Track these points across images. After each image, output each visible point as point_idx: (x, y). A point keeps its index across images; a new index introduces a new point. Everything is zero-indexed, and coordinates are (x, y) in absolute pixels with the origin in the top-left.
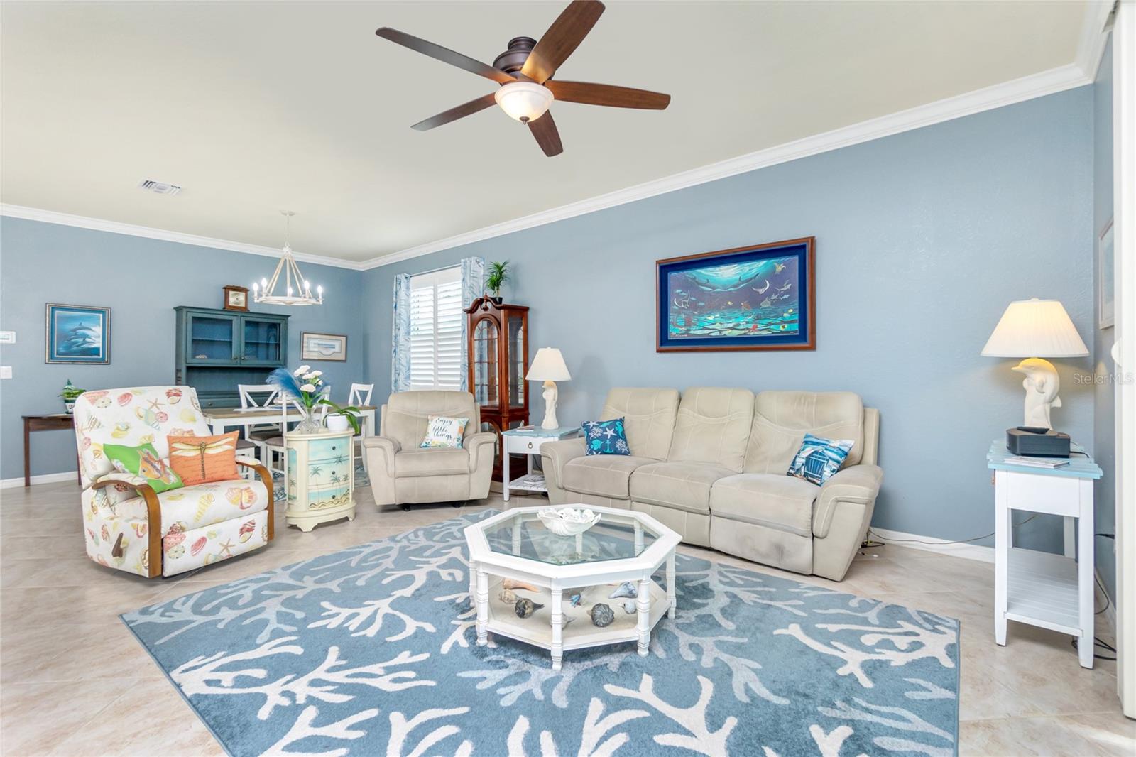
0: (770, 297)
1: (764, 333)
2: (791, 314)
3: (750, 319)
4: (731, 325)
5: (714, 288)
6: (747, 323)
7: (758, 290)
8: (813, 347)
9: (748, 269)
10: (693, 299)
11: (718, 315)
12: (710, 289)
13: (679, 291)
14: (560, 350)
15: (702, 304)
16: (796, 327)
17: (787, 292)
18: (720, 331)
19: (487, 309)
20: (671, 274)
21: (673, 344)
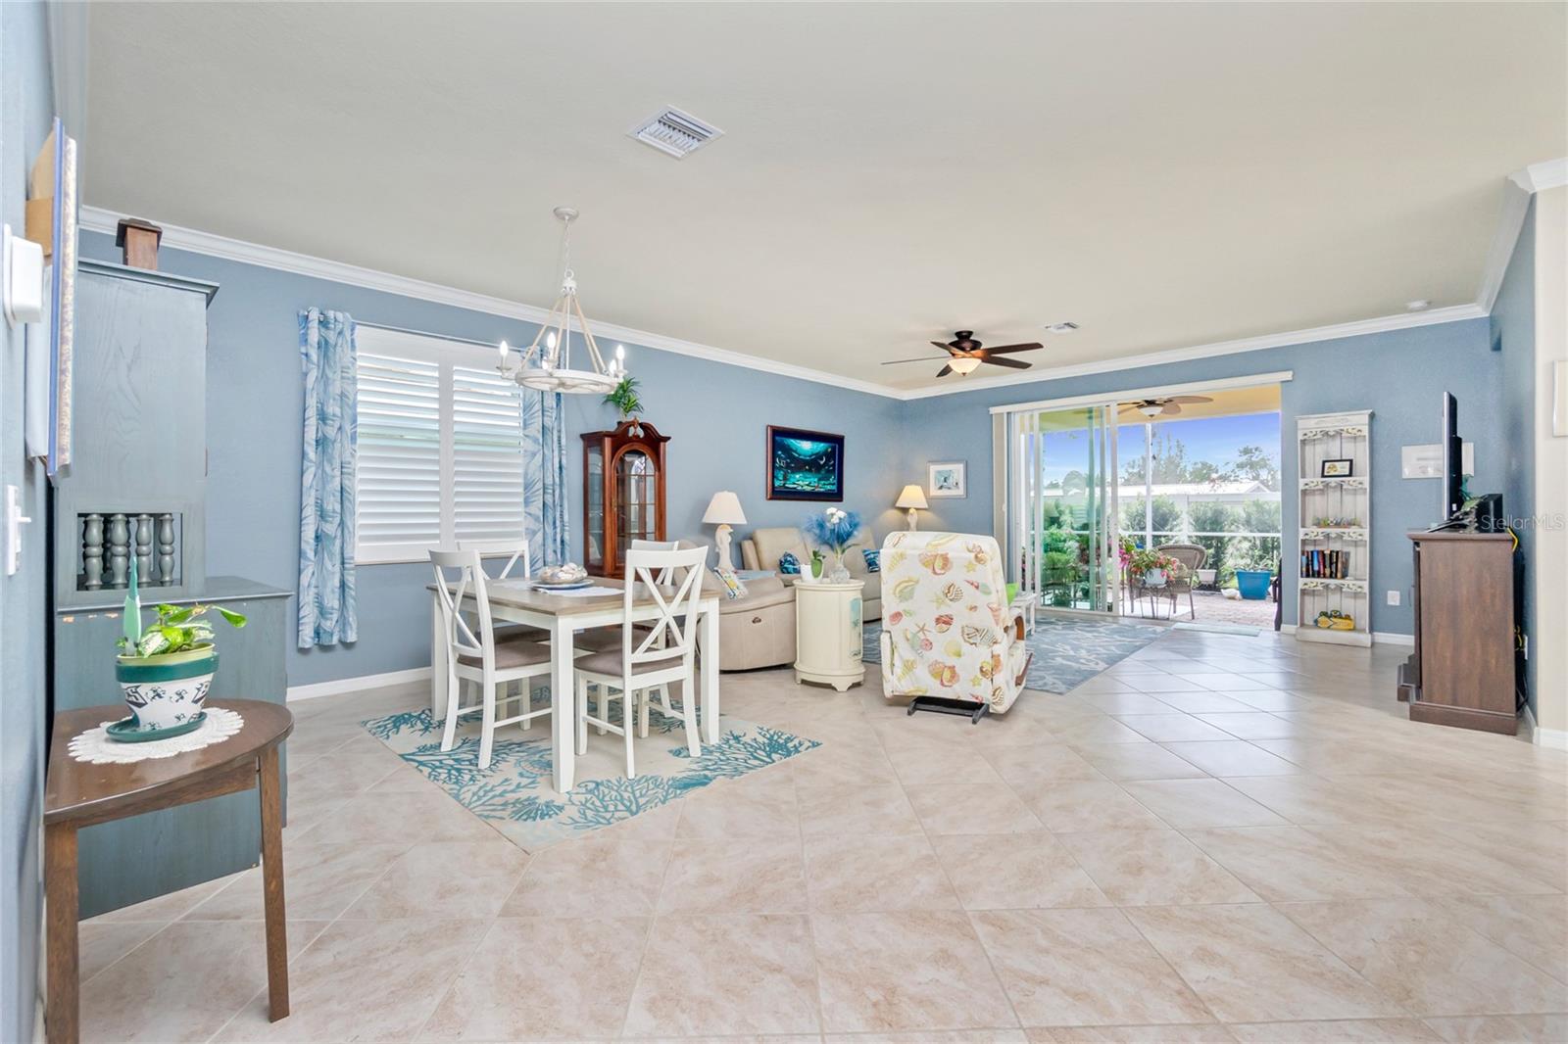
0: (825, 467)
1: (822, 490)
2: (833, 480)
3: (816, 480)
4: (807, 483)
5: (800, 455)
6: (815, 482)
7: (820, 462)
8: (841, 500)
9: (816, 446)
10: (788, 461)
11: (801, 475)
12: (797, 455)
13: (780, 453)
14: (738, 495)
15: (793, 465)
16: (834, 488)
17: (831, 466)
18: (802, 486)
19: (638, 436)
20: (777, 438)
21: (778, 494)
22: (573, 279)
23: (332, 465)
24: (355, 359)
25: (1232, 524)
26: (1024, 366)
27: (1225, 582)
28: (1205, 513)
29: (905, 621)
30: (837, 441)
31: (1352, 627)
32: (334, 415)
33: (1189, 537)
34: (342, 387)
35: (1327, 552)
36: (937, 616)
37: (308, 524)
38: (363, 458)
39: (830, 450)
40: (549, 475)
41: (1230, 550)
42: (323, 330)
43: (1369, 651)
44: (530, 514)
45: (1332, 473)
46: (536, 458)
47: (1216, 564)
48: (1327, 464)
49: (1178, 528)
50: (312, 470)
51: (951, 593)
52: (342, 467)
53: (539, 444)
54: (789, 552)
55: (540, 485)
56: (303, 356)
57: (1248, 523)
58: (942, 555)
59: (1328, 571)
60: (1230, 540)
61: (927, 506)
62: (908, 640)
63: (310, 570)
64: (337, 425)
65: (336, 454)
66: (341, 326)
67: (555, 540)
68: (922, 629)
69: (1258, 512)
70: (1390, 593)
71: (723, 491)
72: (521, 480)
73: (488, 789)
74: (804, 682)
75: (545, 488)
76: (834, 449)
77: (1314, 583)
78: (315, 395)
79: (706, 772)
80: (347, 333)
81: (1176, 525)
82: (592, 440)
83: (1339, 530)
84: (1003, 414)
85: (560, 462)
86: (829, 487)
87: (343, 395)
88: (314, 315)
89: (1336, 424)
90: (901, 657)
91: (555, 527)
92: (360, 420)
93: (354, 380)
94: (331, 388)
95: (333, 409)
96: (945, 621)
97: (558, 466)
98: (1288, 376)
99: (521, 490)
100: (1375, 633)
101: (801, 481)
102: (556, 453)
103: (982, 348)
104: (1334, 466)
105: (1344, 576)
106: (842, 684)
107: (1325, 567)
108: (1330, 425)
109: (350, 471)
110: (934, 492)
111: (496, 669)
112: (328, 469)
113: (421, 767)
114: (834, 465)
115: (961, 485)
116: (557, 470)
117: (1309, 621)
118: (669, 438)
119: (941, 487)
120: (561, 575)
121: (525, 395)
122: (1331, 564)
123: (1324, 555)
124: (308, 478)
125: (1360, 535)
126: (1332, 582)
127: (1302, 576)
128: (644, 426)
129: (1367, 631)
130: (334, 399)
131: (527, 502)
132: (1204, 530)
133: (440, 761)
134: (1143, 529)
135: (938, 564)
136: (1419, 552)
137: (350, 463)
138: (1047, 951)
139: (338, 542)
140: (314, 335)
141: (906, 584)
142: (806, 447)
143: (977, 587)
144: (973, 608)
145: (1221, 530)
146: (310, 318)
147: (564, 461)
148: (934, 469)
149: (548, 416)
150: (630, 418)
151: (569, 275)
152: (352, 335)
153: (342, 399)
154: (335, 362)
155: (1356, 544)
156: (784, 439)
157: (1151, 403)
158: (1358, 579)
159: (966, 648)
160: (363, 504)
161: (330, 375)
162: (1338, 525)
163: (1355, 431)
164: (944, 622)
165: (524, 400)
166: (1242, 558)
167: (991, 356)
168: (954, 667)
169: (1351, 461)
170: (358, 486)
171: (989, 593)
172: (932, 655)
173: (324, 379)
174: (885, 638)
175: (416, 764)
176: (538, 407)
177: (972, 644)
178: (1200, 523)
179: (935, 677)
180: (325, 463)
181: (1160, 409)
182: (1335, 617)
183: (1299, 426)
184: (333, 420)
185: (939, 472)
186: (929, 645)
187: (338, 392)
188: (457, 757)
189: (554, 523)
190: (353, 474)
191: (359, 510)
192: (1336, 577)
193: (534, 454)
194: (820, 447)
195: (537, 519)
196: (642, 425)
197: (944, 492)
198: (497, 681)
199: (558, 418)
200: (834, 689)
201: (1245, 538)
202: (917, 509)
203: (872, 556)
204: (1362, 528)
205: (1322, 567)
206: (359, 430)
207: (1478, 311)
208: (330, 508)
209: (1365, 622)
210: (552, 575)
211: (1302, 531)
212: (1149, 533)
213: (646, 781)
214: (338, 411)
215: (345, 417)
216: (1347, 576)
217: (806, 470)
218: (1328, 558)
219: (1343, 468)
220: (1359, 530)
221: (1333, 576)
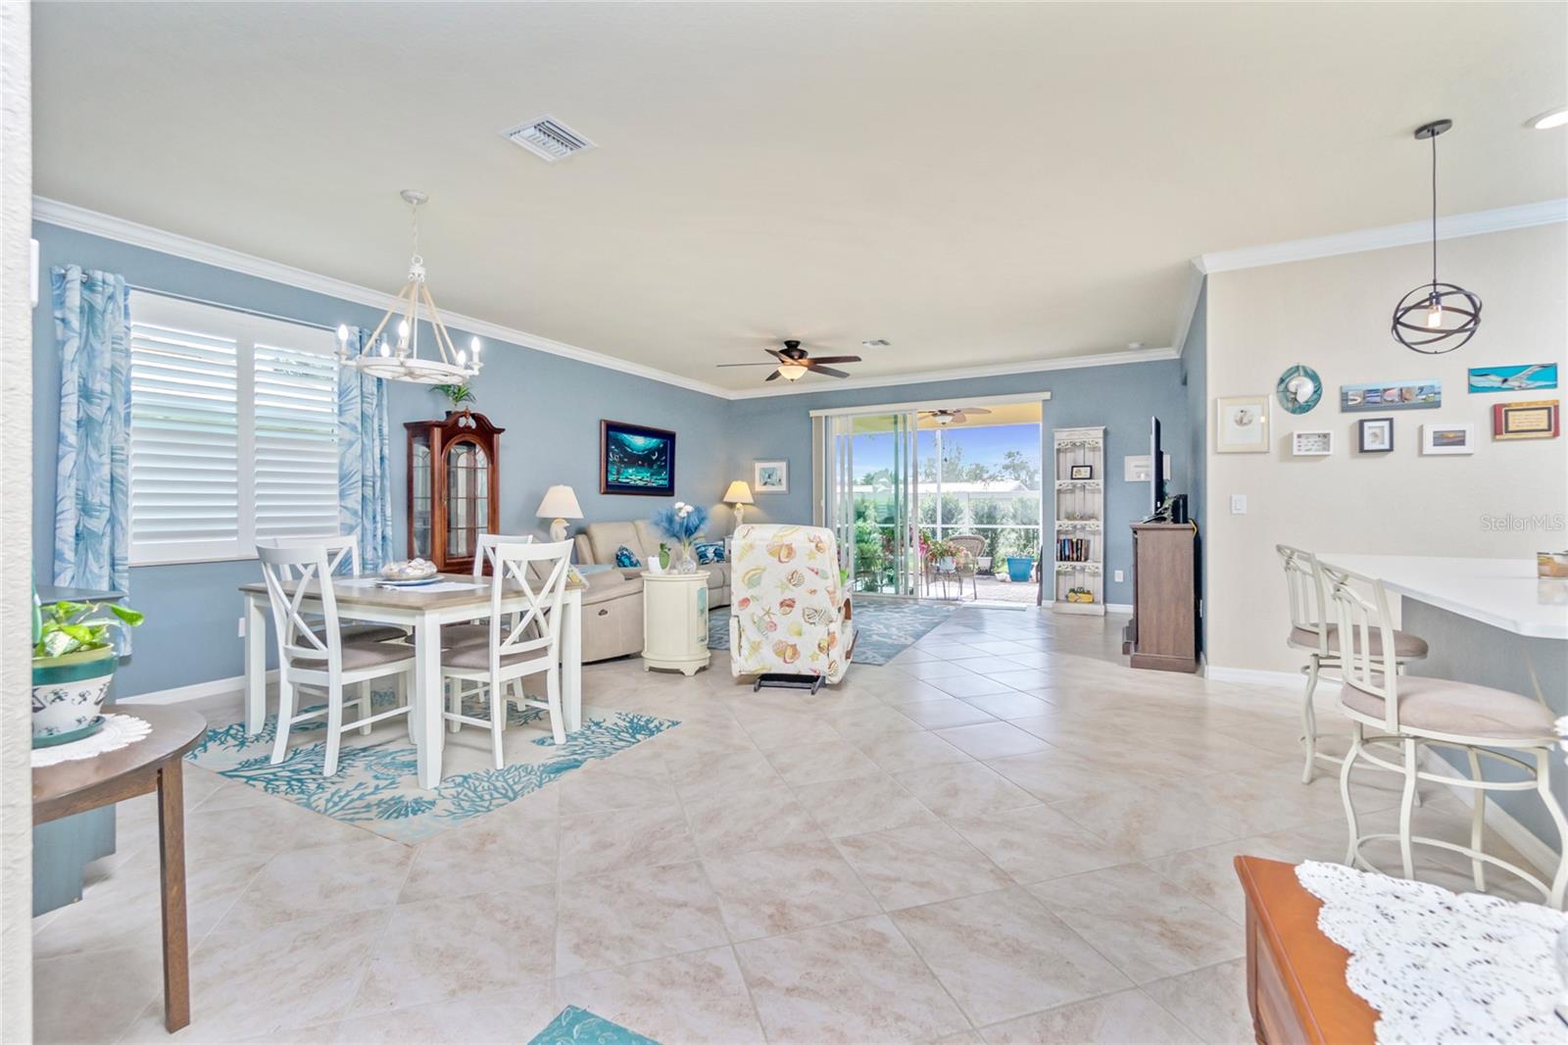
0: (657, 462)
1: (654, 485)
2: (665, 475)
3: (648, 475)
4: (640, 478)
5: (633, 450)
7: (653, 457)
8: (673, 495)
9: (648, 442)
10: (621, 455)
11: (634, 469)
12: (630, 450)
13: (613, 447)
14: (574, 489)
15: (626, 460)
16: (666, 483)
17: (663, 461)
18: (635, 481)
19: (470, 427)
20: (611, 433)
21: (612, 488)
22: (422, 266)
23: (99, 450)
24: (128, 329)
25: (1003, 518)
26: (843, 375)
27: (998, 567)
28: (983, 508)
29: (752, 606)
30: (669, 438)
31: (1092, 600)
32: (102, 393)
33: (972, 529)
34: (112, 361)
35: (1075, 540)
36: (781, 600)
37: (64, 520)
38: (136, 443)
39: (662, 446)
40: (369, 466)
41: (1001, 540)
42: (86, 293)
43: (1102, 620)
44: (345, 508)
45: (1079, 477)
46: (354, 446)
47: (991, 552)
48: (1075, 469)
49: (961, 522)
50: (73, 456)
51: (794, 578)
52: (112, 454)
53: (357, 432)
54: (624, 546)
55: (358, 477)
56: (58, 322)
57: (1014, 517)
58: (787, 545)
59: (1075, 556)
60: (1002, 531)
61: (752, 501)
62: (755, 623)
63: (69, 574)
64: (106, 404)
65: (105, 437)
66: (111, 289)
67: (375, 536)
68: (768, 613)
69: (1022, 507)
70: (1117, 572)
71: (558, 484)
72: (335, 471)
73: (342, 794)
74: (652, 669)
75: (363, 479)
76: (665, 444)
77: (1066, 565)
78: (76, 368)
79: (576, 757)
80: (120, 298)
81: (960, 519)
82: (419, 431)
83: (1083, 522)
84: (821, 417)
85: (381, 451)
86: (661, 482)
87: (113, 370)
88: (75, 275)
89: (1081, 437)
90: (748, 640)
91: (375, 522)
92: (135, 399)
93: (128, 354)
94: (97, 362)
95: (100, 385)
96: (788, 604)
97: (379, 456)
98: (1047, 395)
99: (336, 482)
100: (1108, 605)
101: (634, 476)
102: (377, 442)
103: (809, 357)
104: (1080, 471)
105: (1086, 559)
106: (689, 669)
107: (1073, 552)
108: (1076, 437)
109: (123, 457)
110: (759, 488)
111: (343, 670)
112: (94, 455)
113: (251, 782)
114: (665, 461)
115: (784, 481)
116: (378, 461)
117: (1062, 597)
118: (503, 430)
119: (765, 484)
120: (409, 570)
121: (340, 379)
122: (1077, 549)
123: (1072, 543)
124: (67, 465)
125: (1097, 526)
126: (1078, 565)
127: (1057, 560)
128: (475, 417)
129: (1102, 602)
130: (102, 374)
131: (342, 495)
132: (982, 523)
133: (274, 774)
134: (934, 522)
135: (784, 553)
136: (1136, 539)
137: (123, 449)
138: (895, 859)
139: (107, 541)
140: (74, 296)
141: (753, 572)
142: (639, 442)
143: (817, 573)
144: (814, 592)
145: (995, 523)
146: (69, 277)
147: (386, 451)
148: (759, 466)
149: (368, 403)
150: (461, 407)
151: (417, 261)
152: (125, 300)
153: (112, 375)
154: (104, 332)
155: (1094, 533)
156: (617, 433)
157: (943, 412)
158: (1095, 564)
159: (806, 627)
160: (137, 496)
161: (97, 345)
162: (1082, 518)
163: (1094, 443)
164: (788, 606)
165: (339, 385)
166: (1011, 546)
167: (817, 365)
168: (795, 645)
169: (1091, 467)
170: (133, 476)
171: (827, 578)
172: (776, 636)
173: (88, 351)
174: (733, 622)
175: (245, 780)
176: (356, 392)
177: (811, 624)
178: (979, 518)
179: (779, 656)
180: (90, 448)
181: (951, 418)
182: (1080, 592)
183: (1056, 437)
184: (101, 399)
185: (764, 469)
186: (773, 626)
187: (108, 365)
188: (292, 768)
189: (374, 518)
190: (125, 461)
191: (134, 503)
192: (1081, 560)
193: (351, 444)
194: (653, 442)
195: (355, 513)
196: (474, 416)
197: (768, 488)
198: (345, 683)
199: (379, 405)
200: (682, 673)
201: (1013, 530)
202: (743, 504)
203: (703, 549)
204: (1098, 520)
205: (1071, 552)
206: (134, 411)
207: (1172, 354)
208: (96, 500)
209: (1100, 597)
210: (400, 571)
211: (1057, 523)
212: (939, 526)
213: (516, 770)
214: (107, 388)
215: (118, 395)
216: (1088, 559)
217: (639, 465)
218: (1075, 545)
219: (1085, 472)
220: (1096, 522)
221: (1078, 559)
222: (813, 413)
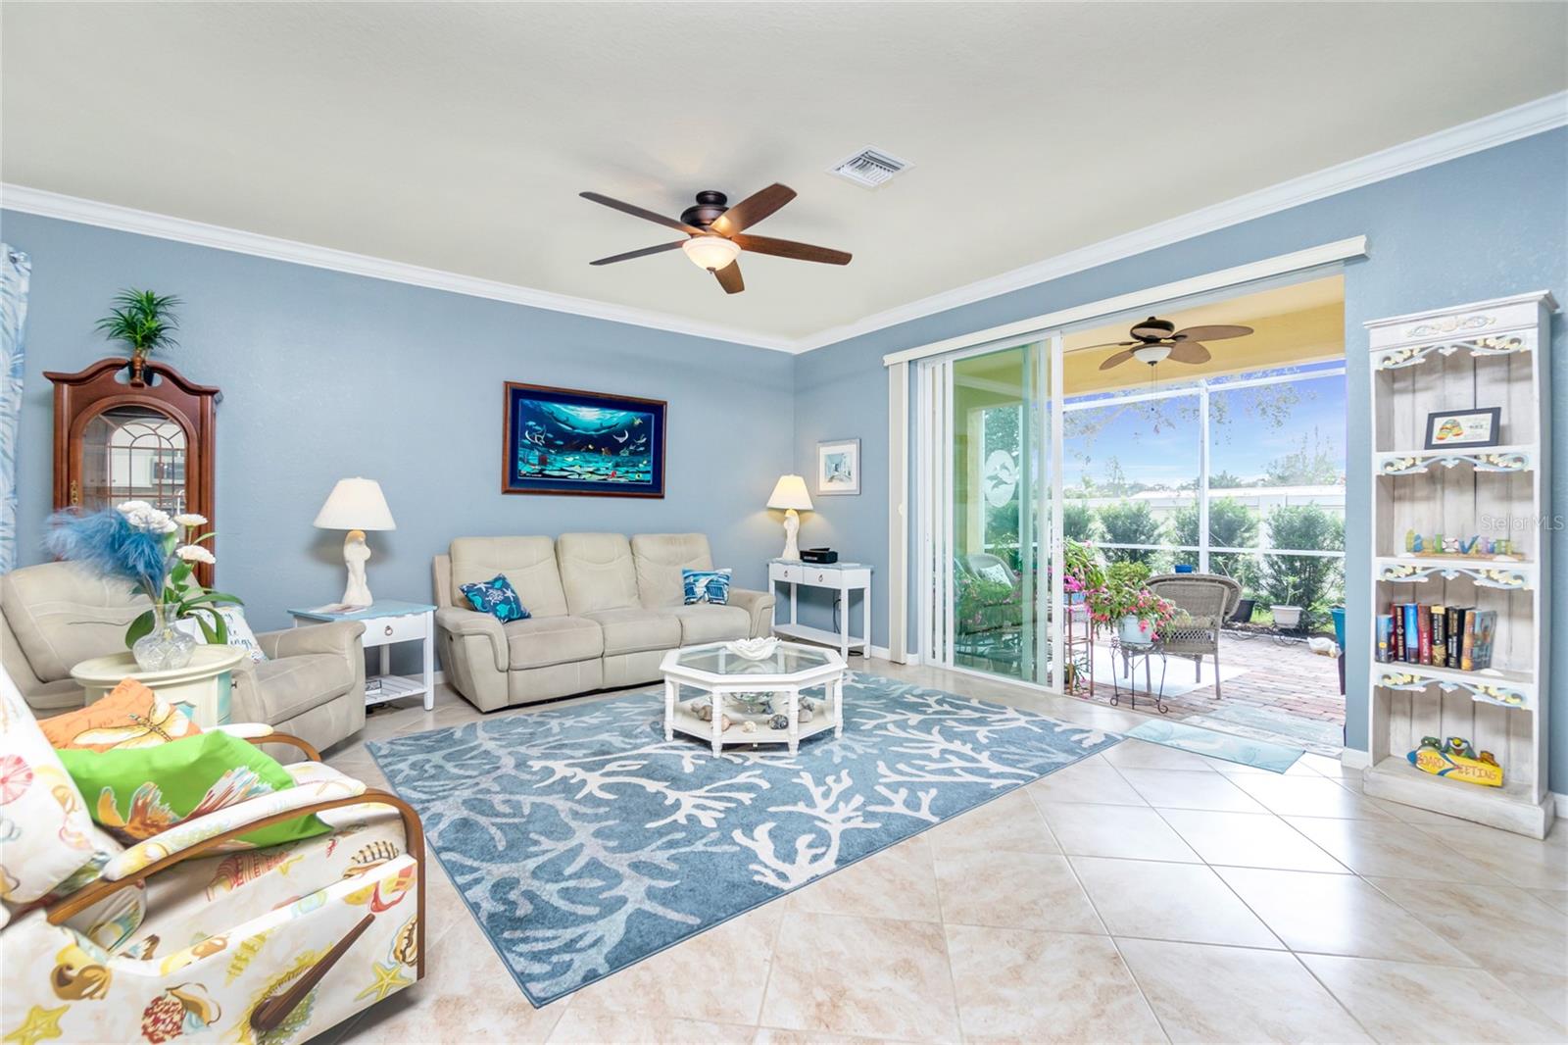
0: (628, 447)
1: (622, 480)
2: (645, 465)
4: (591, 470)
5: (574, 428)
6: (607, 468)
7: (618, 439)
8: (660, 496)
9: (609, 416)
10: (550, 435)
11: (577, 457)
12: (569, 429)
13: (531, 423)
14: (379, 484)
15: (560, 443)
16: (648, 477)
17: (642, 445)
18: (580, 475)
19: (142, 386)
21: (524, 485)
25: (1336, 538)
28: (1290, 522)
30: (655, 410)
31: (1498, 782)
33: (1267, 556)
35: (1438, 611)
39: (638, 422)
43: (1540, 839)
45: (1450, 439)
48: (1439, 422)
49: (1251, 543)
59: (1439, 652)
61: (811, 507)
77: (1405, 675)
81: (1248, 539)
83: (1465, 564)
84: (903, 363)
89: (1458, 331)
98: (1356, 245)
100: (1559, 797)
104: (1456, 425)
105: (1479, 664)
107: (1432, 642)
108: (1441, 334)
110: (825, 486)
115: (855, 474)
119: (831, 479)
122: (1447, 637)
123: (1431, 616)
125: (1518, 577)
126: (1449, 679)
127: (1378, 660)
128: (159, 369)
129: (1535, 795)
132: (1289, 546)
134: (1196, 543)
142: (589, 417)
145: (1317, 547)
148: (824, 451)
155: (1514, 600)
156: (541, 403)
157: (1150, 341)
158: (1507, 684)
162: (1464, 551)
163: (1504, 343)
169: (1496, 412)
178: (1284, 536)
181: (1165, 352)
182: (1458, 753)
183: (1373, 344)
185: (829, 457)
192: (1459, 665)
194: (619, 417)
196: (154, 367)
197: (837, 486)
203: (692, 579)
204: (1523, 560)
205: (1425, 641)
209: (1531, 773)
211: (1380, 562)
212: (1204, 548)
216: (1487, 665)
217: (588, 450)
218: (1439, 625)
219: (1478, 428)
220: (1515, 566)
221: (1450, 662)
222: (889, 359)
